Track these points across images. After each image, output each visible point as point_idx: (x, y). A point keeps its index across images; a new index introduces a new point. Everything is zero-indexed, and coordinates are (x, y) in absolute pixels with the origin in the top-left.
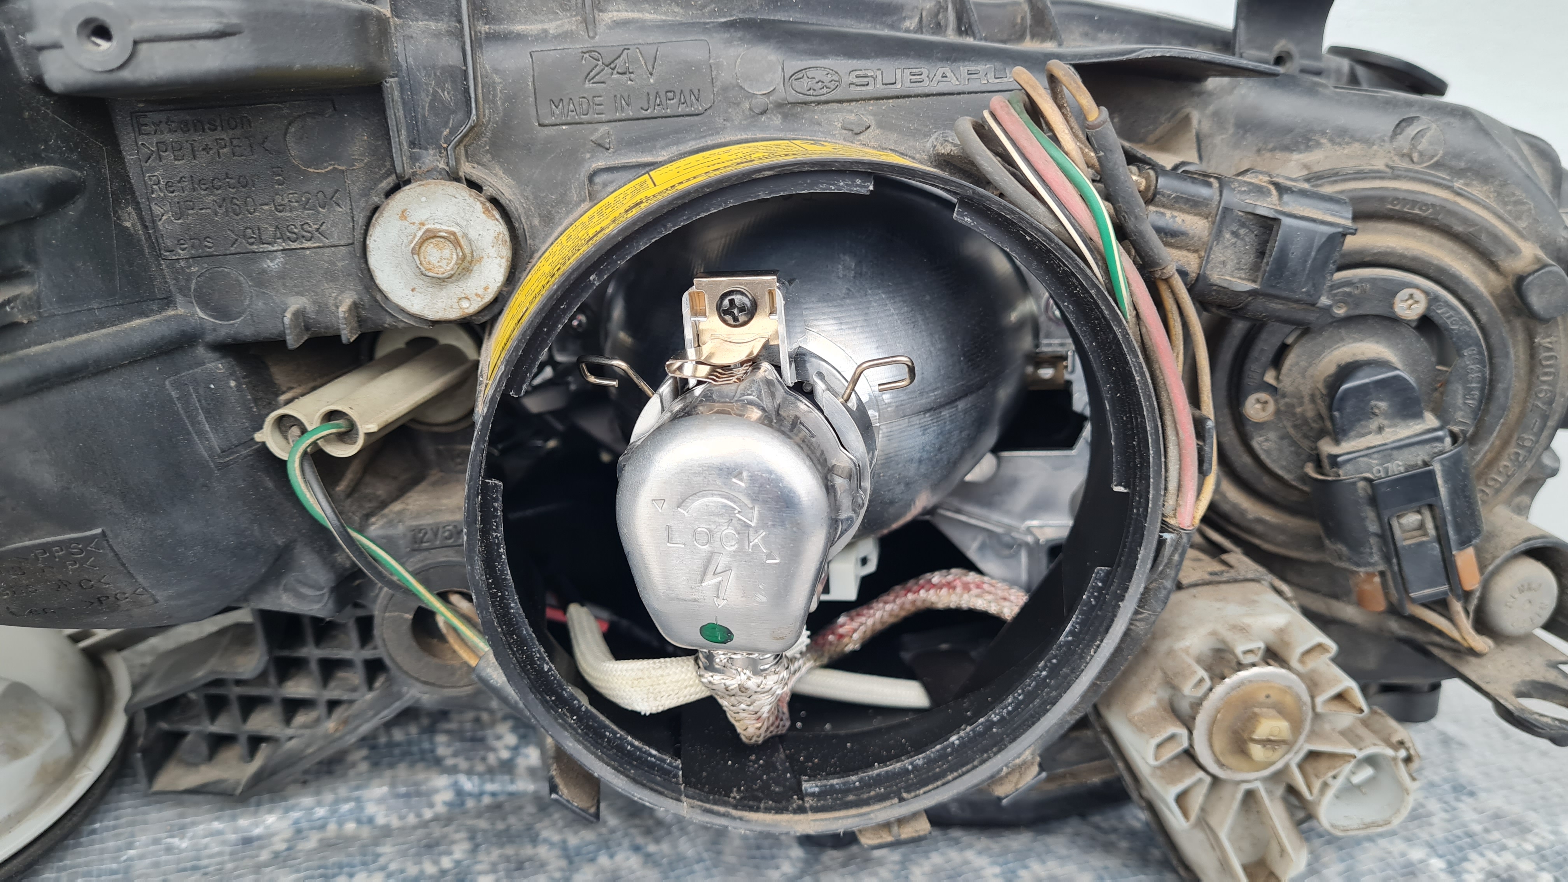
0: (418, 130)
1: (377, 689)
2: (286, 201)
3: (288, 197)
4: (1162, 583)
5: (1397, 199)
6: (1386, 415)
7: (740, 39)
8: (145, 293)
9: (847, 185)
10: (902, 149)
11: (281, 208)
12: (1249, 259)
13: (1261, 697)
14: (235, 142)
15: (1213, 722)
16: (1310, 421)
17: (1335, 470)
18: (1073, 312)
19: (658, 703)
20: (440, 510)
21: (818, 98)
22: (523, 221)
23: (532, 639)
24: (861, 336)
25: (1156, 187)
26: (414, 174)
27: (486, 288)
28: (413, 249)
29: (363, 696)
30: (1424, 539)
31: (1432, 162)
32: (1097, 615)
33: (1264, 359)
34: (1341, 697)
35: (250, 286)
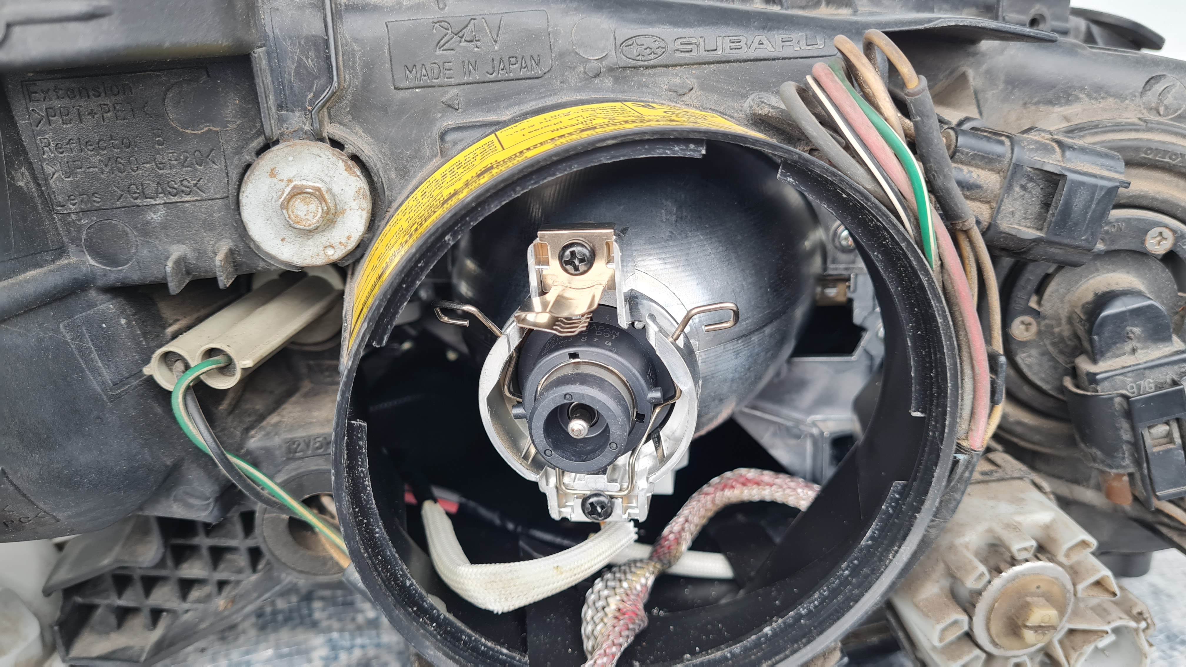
0: (285, 95)
1: (260, 571)
2: (166, 160)
3: (168, 155)
4: (953, 495)
5: (1151, 149)
6: (1139, 339)
7: (576, 9)
8: (39, 245)
9: (681, 149)
10: (721, 109)
11: (161, 166)
12: (1035, 209)
13: (1033, 588)
14: (118, 107)
15: (991, 610)
16: (1066, 339)
17: (1093, 386)
18: (881, 261)
19: (509, 603)
20: (311, 423)
21: (646, 63)
22: (381, 174)
23: (395, 559)
24: (683, 274)
25: (956, 146)
26: (282, 134)
27: (349, 238)
28: (282, 204)
29: (248, 577)
30: (1171, 446)
31: (1176, 114)
32: (895, 523)
33: (1029, 287)
34: (1098, 584)
35: (135, 236)
